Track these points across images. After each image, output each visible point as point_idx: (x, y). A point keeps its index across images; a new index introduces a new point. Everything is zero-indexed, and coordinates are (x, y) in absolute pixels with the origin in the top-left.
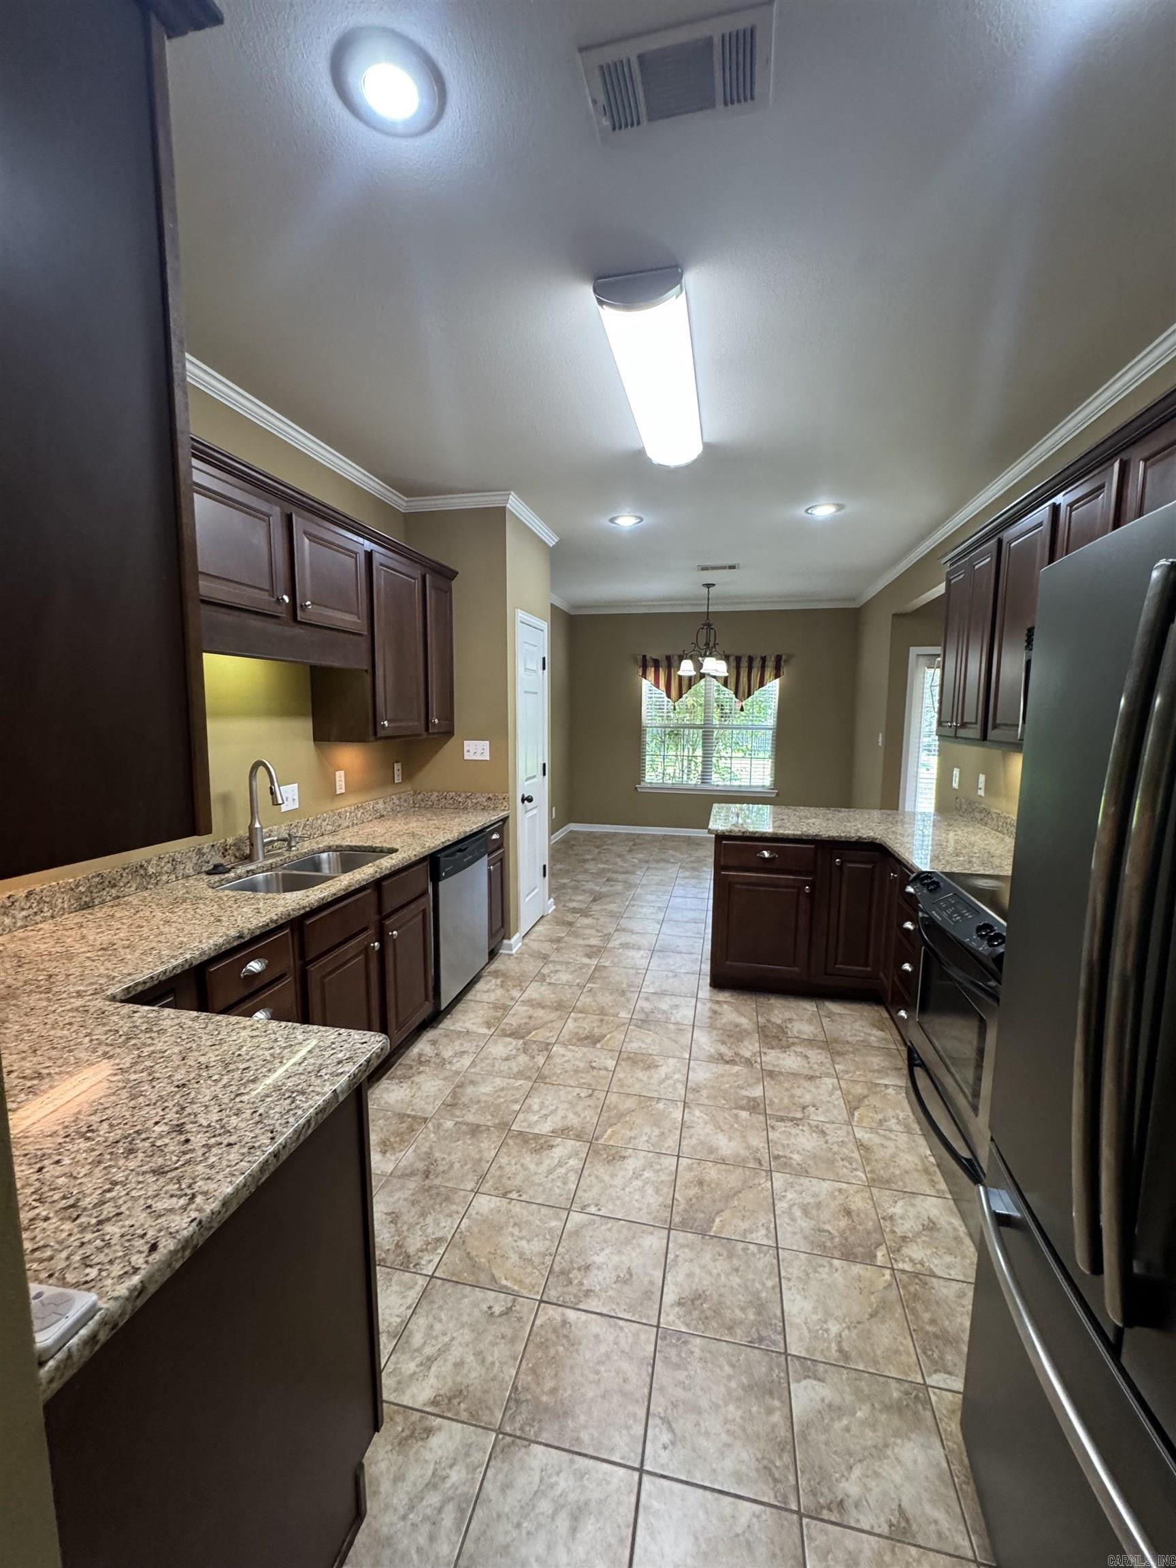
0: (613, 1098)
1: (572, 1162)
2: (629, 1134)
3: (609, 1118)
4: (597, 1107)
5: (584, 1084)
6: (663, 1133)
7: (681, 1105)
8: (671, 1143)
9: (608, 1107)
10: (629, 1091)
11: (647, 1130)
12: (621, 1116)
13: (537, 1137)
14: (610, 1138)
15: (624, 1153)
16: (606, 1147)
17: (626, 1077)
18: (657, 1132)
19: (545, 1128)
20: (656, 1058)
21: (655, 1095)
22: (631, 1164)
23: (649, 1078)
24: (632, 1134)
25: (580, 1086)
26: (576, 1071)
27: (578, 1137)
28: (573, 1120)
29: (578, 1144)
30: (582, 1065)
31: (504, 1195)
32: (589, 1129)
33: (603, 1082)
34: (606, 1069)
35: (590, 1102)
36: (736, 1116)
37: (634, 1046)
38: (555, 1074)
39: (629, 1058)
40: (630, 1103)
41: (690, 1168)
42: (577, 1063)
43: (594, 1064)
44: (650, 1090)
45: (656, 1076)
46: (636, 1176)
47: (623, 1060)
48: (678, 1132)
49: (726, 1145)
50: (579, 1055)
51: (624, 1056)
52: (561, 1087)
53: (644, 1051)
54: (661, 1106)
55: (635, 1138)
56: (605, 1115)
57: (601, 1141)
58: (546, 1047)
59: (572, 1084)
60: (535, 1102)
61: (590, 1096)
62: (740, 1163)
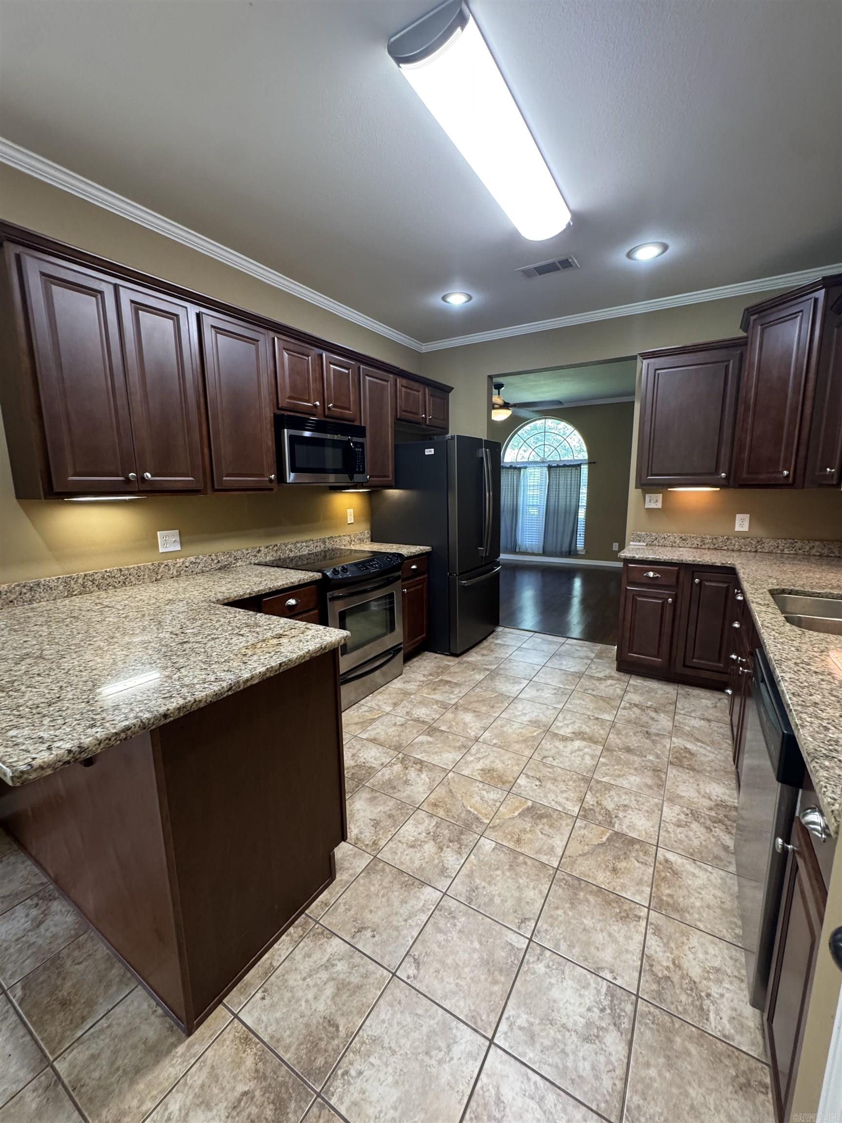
0: (528, 753)
1: (561, 724)
2: (523, 731)
3: (533, 741)
4: (541, 749)
5: (549, 768)
6: (502, 727)
7: (481, 740)
8: (499, 722)
9: (532, 747)
10: (512, 755)
11: (510, 731)
12: (525, 741)
13: (584, 739)
14: (535, 731)
15: (529, 723)
16: (539, 727)
17: (513, 766)
18: (505, 729)
19: (578, 744)
20: (479, 778)
21: (494, 749)
22: (526, 719)
23: (493, 762)
24: (520, 730)
25: (552, 767)
26: (555, 780)
27: (556, 735)
28: (560, 745)
29: (556, 732)
30: (549, 785)
31: (597, 719)
32: (548, 737)
33: (532, 766)
34: (528, 776)
35: (546, 753)
36: (449, 728)
37: (494, 795)
38: (575, 781)
39: (503, 783)
40: (517, 747)
41: (495, 712)
42: (554, 788)
43: (538, 783)
44: (498, 753)
45: (487, 762)
46: (525, 714)
47: (511, 782)
48: (492, 726)
49: (468, 717)
50: (551, 796)
51: (508, 786)
52: (568, 768)
53: (486, 787)
54: (495, 741)
55: (519, 728)
56: (536, 744)
57: (541, 730)
58: (585, 814)
59: (559, 770)
60: (588, 761)
61: (545, 757)
62: (466, 710)
